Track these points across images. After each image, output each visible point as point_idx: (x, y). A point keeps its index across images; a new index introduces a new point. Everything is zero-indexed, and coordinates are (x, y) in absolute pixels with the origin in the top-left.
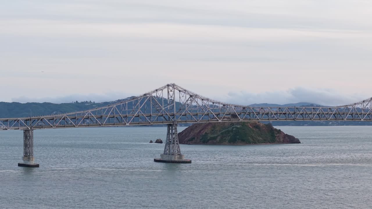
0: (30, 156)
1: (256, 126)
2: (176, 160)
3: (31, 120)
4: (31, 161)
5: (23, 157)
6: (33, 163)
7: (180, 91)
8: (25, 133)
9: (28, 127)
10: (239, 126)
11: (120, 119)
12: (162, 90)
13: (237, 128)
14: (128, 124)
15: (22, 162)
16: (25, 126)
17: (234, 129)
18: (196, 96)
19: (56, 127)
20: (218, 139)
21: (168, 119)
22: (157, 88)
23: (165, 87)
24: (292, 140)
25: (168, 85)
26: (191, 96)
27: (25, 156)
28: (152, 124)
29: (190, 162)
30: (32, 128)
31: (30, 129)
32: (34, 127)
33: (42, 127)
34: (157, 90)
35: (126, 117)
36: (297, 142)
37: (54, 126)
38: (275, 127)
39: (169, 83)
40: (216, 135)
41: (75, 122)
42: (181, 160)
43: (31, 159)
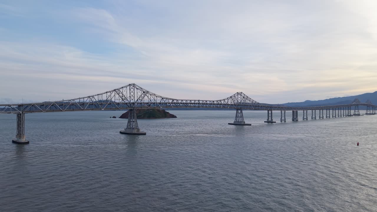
0: (22, 135)
1: (159, 111)
2: (136, 132)
3: (22, 106)
4: (22, 139)
5: (16, 136)
6: (23, 140)
7: (137, 89)
8: (18, 116)
9: (20, 112)
10: (151, 111)
11: (97, 106)
12: (126, 87)
13: (150, 111)
14: (103, 109)
15: (15, 139)
16: (18, 111)
17: (149, 112)
18: (148, 92)
19: (46, 111)
20: (142, 116)
21: (129, 106)
22: (123, 86)
23: (128, 86)
24: (173, 116)
25: (130, 85)
26: (144, 92)
27: (18, 134)
28: (120, 109)
29: (145, 134)
30: (24, 113)
31: (21, 113)
32: (25, 111)
33: (33, 112)
34: (122, 87)
35: (102, 104)
36: (176, 117)
37: (44, 111)
38: (166, 111)
39: (131, 83)
40: (141, 114)
41: (62, 108)
42: (138, 133)
43: (22, 137)
